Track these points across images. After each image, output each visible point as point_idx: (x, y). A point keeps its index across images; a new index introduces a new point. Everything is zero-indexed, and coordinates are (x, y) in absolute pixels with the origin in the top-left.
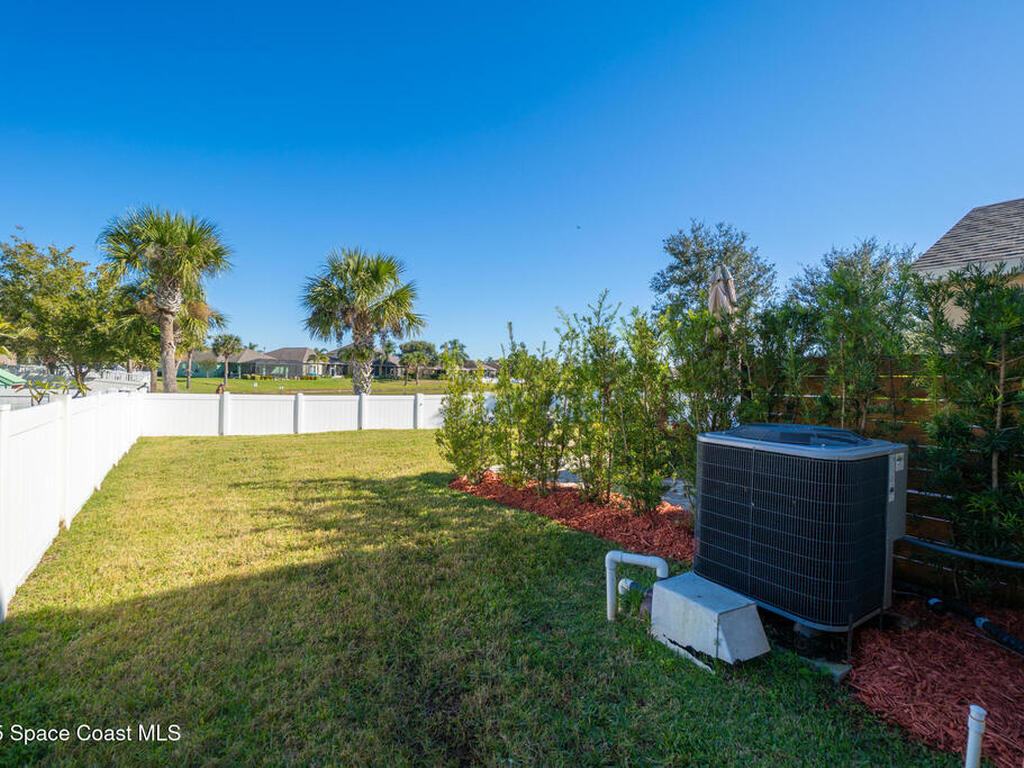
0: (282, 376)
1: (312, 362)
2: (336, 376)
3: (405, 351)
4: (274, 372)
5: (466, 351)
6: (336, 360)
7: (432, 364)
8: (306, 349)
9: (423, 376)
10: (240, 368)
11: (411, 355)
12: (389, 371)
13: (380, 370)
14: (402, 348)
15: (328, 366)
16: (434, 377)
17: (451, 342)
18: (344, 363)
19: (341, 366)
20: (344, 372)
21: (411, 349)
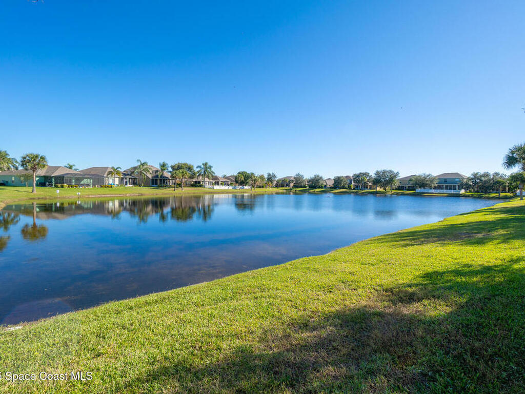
0: (88, 185)
1: (110, 176)
2: (128, 185)
3: (174, 169)
4: (82, 183)
5: (213, 169)
6: (128, 175)
7: (192, 177)
8: (108, 167)
9: (186, 185)
10: (53, 180)
11: (178, 172)
12: (164, 182)
13: (158, 181)
14: (172, 167)
15: (122, 179)
16: (192, 186)
17: (203, 164)
18: (134, 177)
19: (132, 179)
20: (134, 183)
21: (177, 168)
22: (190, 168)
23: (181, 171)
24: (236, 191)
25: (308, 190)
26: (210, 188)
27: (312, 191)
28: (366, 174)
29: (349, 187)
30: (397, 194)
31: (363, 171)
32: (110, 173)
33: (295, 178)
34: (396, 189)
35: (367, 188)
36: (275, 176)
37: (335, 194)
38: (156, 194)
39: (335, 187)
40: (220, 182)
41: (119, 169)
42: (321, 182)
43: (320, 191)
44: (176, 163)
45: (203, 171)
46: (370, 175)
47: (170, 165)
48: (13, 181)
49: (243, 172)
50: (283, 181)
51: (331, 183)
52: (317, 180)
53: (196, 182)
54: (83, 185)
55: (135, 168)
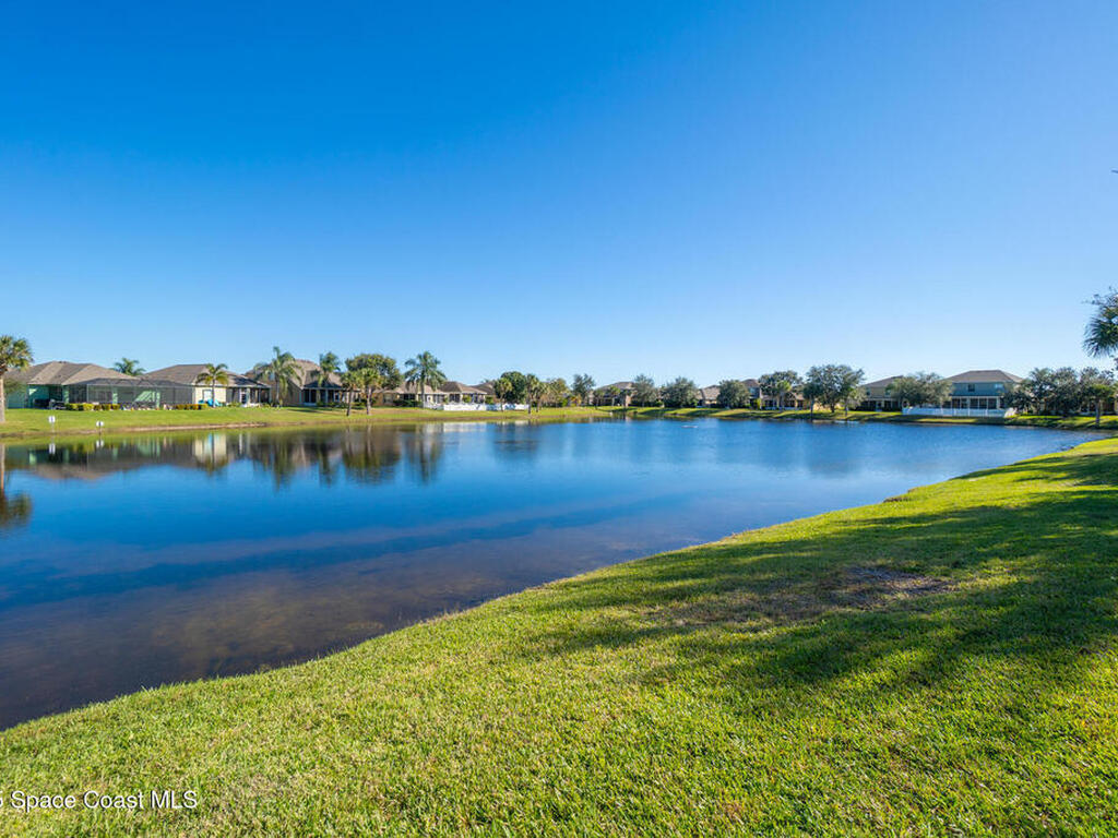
0: (151, 404)
1: (202, 383)
2: (249, 404)
3: (351, 368)
4: (139, 399)
5: (439, 367)
6: (250, 381)
7: (390, 386)
9: (385, 403)
10: (66, 394)
11: (354, 374)
12: (331, 396)
13: (318, 394)
14: (349, 363)
15: (234, 389)
16: (397, 404)
17: (420, 357)
18: (261, 387)
19: (257, 389)
20: (265, 398)
21: (358, 365)
22: (386, 365)
23: (364, 371)
24: (494, 414)
25: (664, 410)
26: (436, 409)
27: (670, 413)
28: (790, 376)
29: (754, 405)
30: (859, 419)
31: (783, 370)
32: (203, 377)
33: (633, 385)
34: (858, 409)
35: (793, 406)
36: (590, 381)
37: (721, 419)
38: (302, 424)
39: (721, 405)
40: (462, 396)
41: (224, 369)
42: (690, 394)
43: (688, 415)
44: (358, 354)
45: (419, 372)
46: (798, 376)
47: (343, 360)
49: (512, 374)
50: (608, 391)
51: (712, 396)
52: (683, 391)
53: (406, 396)
54: (139, 405)
55: (267, 366)
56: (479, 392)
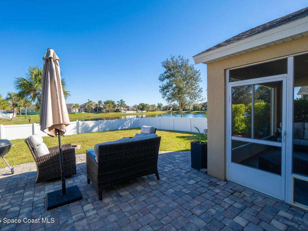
1: (74, 108)
2: (83, 112)
5: (125, 103)
6: (82, 107)
7: (114, 107)
8: (73, 104)
9: (112, 111)
11: (106, 105)
12: (100, 110)
13: (97, 110)
14: (104, 102)
15: (80, 109)
16: (115, 111)
18: (85, 108)
19: (84, 109)
20: (86, 111)
21: (107, 103)
22: (113, 103)
23: (108, 104)
24: (137, 113)
26: (124, 113)
29: (202, 110)
32: (74, 107)
33: (172, 105)
36: (161, 105)
38: (96, 117)
39: (194, 110)
40: (130, 109)
41: (78, 105)
44: (106, 100)
45: (120, 104)
47: (103, 102)
48: (30, 112)
49: (142, 104)
50: (166, 107)
51: (192, 108)
53: (117, 110)
55: (86, 104)
56: (134, 108)
